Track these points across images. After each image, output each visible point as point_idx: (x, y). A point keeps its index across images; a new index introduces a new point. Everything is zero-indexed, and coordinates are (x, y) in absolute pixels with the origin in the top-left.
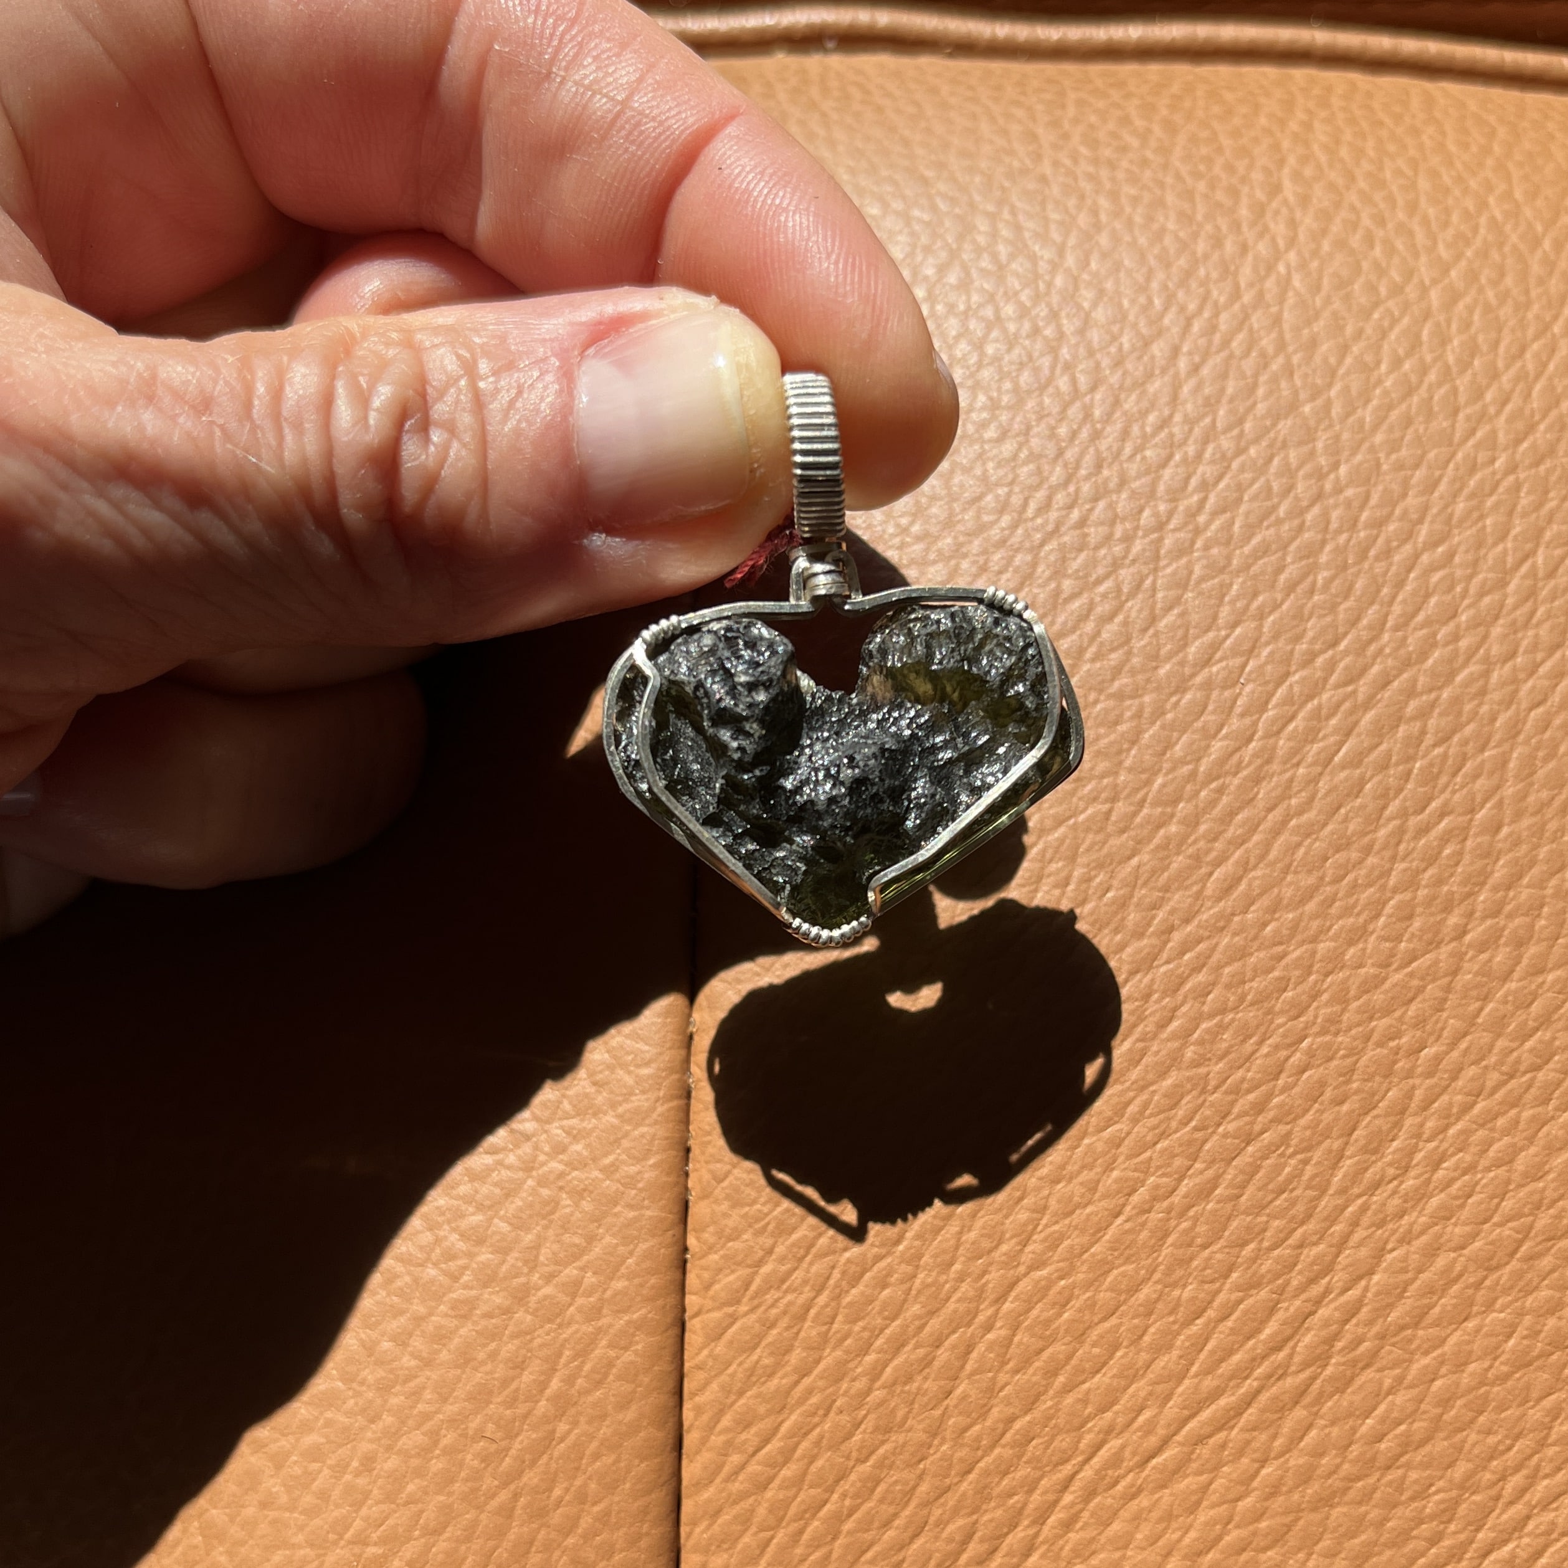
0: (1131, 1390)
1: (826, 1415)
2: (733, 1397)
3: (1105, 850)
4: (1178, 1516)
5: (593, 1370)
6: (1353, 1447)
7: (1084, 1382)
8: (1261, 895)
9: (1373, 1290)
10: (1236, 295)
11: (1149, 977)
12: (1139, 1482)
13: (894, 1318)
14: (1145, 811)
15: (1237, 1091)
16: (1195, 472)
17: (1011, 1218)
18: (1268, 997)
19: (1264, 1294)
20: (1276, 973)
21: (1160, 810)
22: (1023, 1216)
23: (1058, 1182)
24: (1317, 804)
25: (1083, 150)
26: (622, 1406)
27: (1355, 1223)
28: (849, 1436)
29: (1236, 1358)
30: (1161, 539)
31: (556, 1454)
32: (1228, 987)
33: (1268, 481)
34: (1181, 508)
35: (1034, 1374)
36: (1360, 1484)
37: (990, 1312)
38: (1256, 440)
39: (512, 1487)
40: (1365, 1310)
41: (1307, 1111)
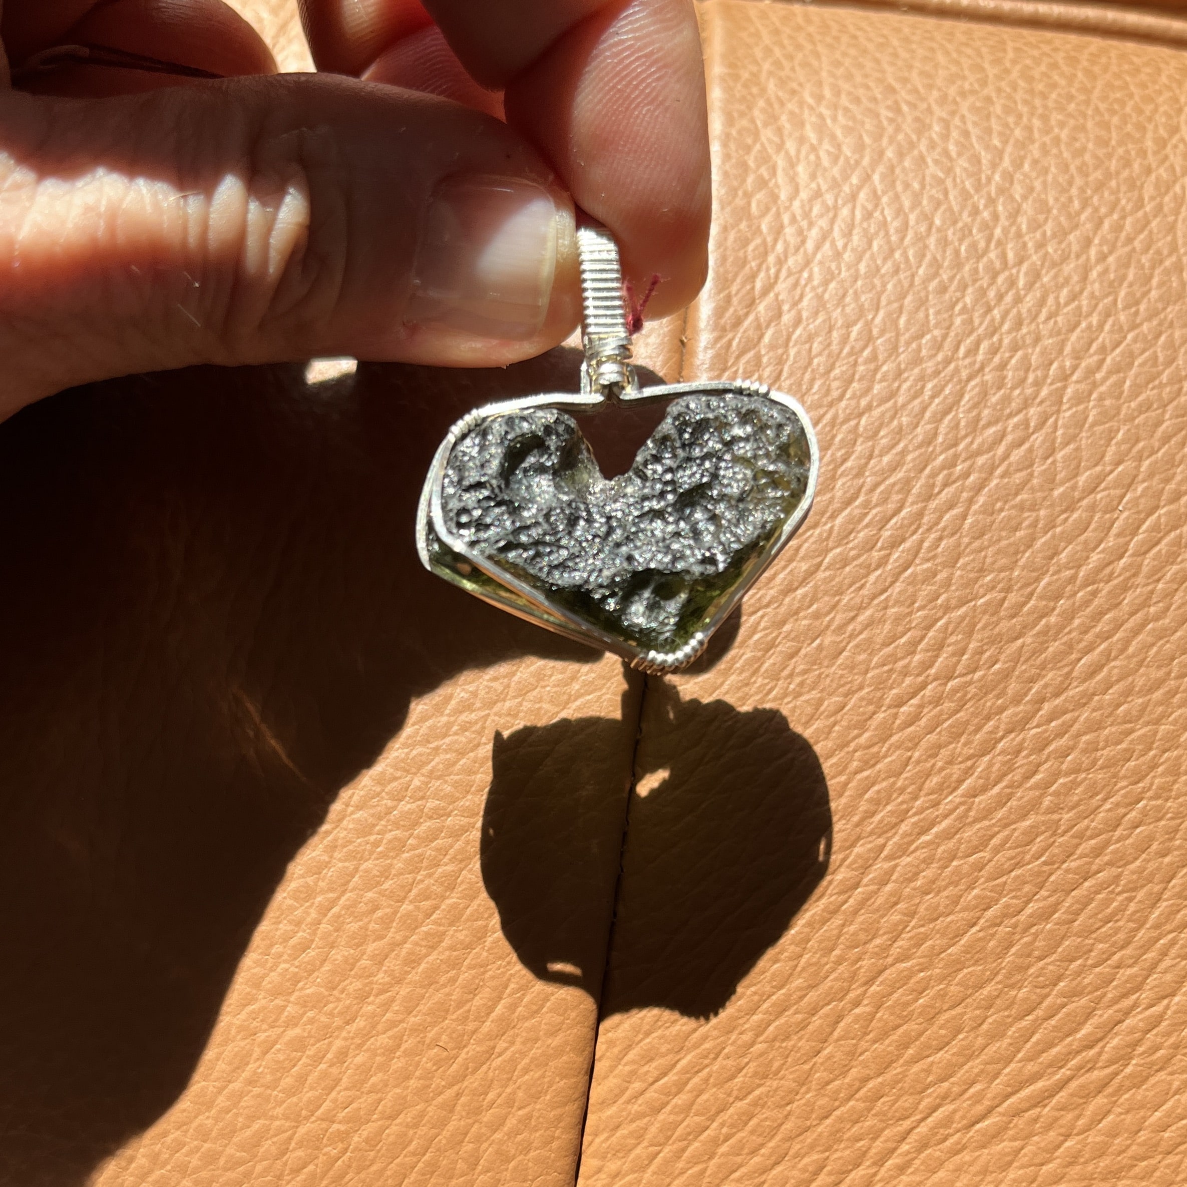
0: (966, 1067)
1: (715, 1059)
2: (641, 1036)
3: (997, 630)
4: (992, 1172)
5: (531, 1002)
6: (1142, 1133)
7: (928, 1056)
8: (1118, 681)
9: (1173, 1008)
10: (1139, 204)
11: (1021, 736)
12: (964, 1141)
13: (781, 987)
14: (1032, 603)
15: (1081, 837)
16: (1097, 338)
17: (885, 919)
18: (1115, 764)
19: (1084, 1001)
20: (1123, 746)
21: (1044, 603)
22: (896, 917)
23: (928, 894)
24: (1170, 614)
25: (1022, 83)
26: (552, 1033)
27: (1164, 954)
28: (732, 1077)
29: (1055, 1051)
30: (1065, 388)
31: (494, 1064)
32: (1085, 751)
33: (1155, 352)
34: (1083, 365)
35: (889, 1046)
36: (1145, 1163)
37: (859, 991)
38: (1149, 319)
39: (456, 1088)
40: (1164, 1024)
41: (1136, 859)
